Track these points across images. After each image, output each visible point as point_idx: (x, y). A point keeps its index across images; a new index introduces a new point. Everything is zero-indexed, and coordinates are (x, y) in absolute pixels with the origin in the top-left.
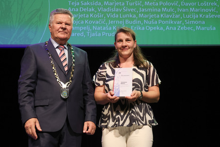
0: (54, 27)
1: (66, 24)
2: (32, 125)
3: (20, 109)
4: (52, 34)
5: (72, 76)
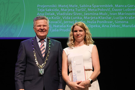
5: (47, 59)
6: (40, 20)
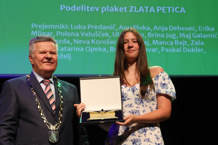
0: (36, 57)
1: (51, 53)
5: (61, 115)
6: (44, 41)
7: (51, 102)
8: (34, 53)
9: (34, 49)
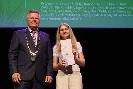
1: (36, 18)
2: (16, 77)
3: (9, 67)
4: (28, 25)
5: (38, 48)
7: (34, 41)
8: (28, 18)
9: (29, 16)
